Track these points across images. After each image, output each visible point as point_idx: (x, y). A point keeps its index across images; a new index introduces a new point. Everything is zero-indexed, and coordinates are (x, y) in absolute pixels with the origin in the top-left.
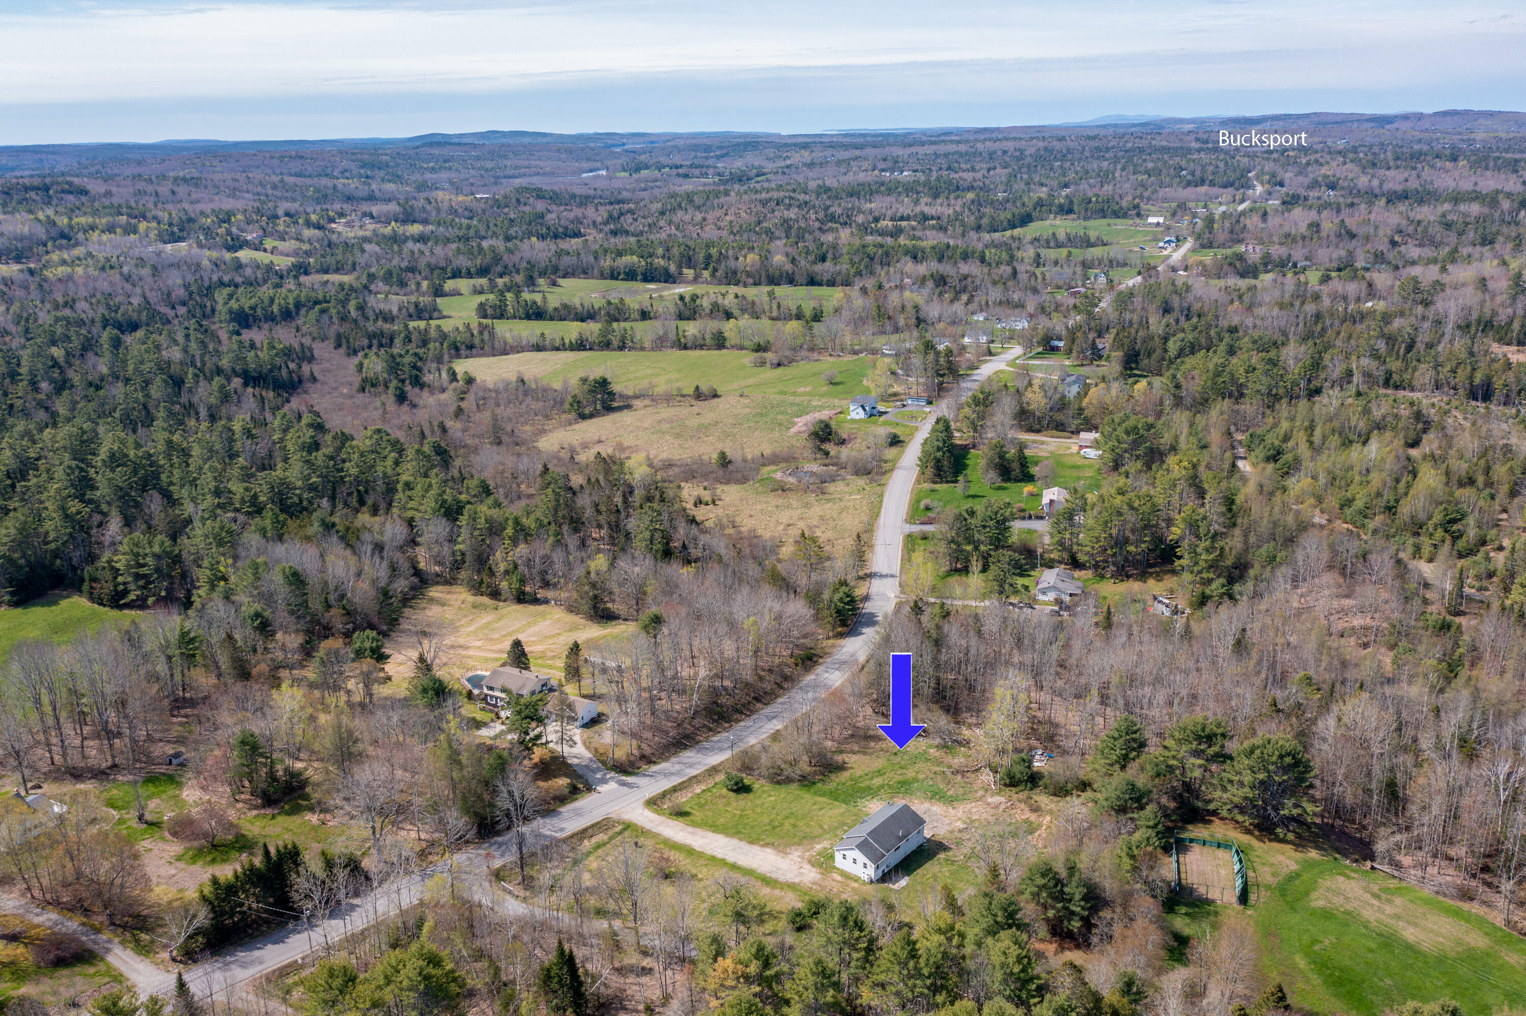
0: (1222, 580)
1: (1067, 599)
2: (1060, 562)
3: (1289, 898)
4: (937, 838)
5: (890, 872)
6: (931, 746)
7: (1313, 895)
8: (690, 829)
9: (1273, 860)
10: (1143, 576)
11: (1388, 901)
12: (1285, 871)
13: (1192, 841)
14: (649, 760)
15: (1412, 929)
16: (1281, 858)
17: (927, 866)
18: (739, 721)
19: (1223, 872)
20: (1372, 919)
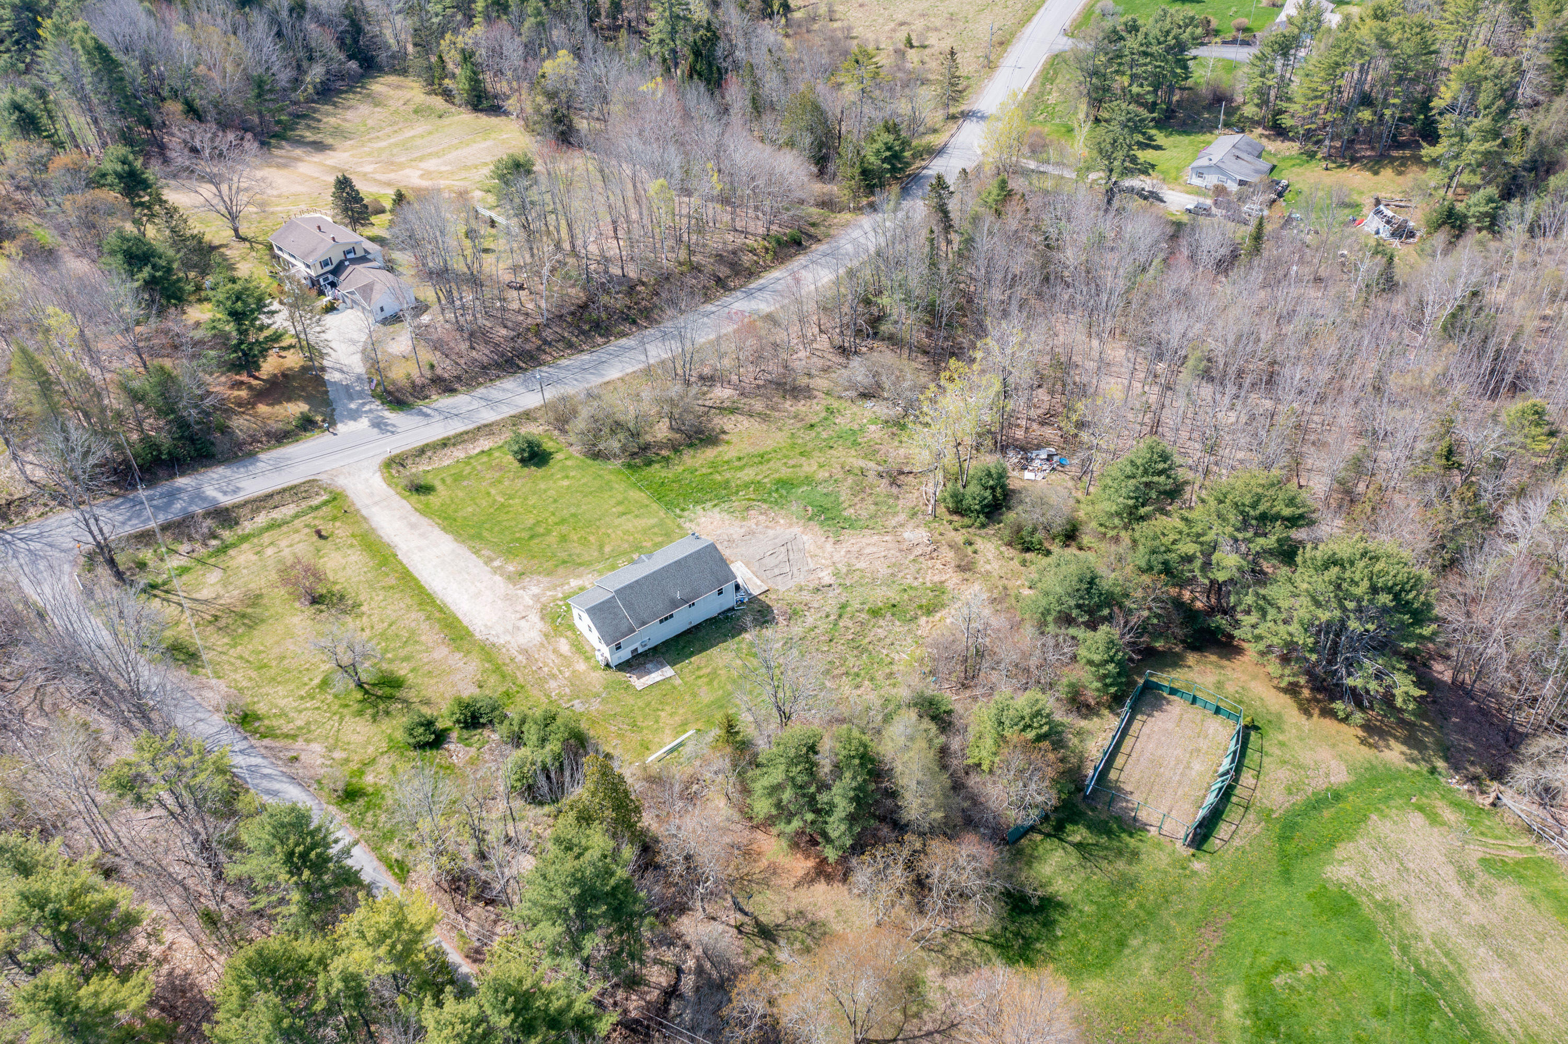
0: (1492, 191)
1: (1233, 187)
2: (1258, 123)
3: (1291, 848)
4: (766, 600)
5: (645, 654)
6: (874, 421)
7: (1343, 850)
8: (415, 518)
9: (1306, 757)
10: (1376, 164)
11: (1485, 892)
12: (1318, 784)
13: (1173, 691)
14: (447, 387)
15: (1497, 971)
16: (1324, 754)
17: (714, 651)
18: (623, 335)
19: (1197, 766)
20: (1427, 931)
